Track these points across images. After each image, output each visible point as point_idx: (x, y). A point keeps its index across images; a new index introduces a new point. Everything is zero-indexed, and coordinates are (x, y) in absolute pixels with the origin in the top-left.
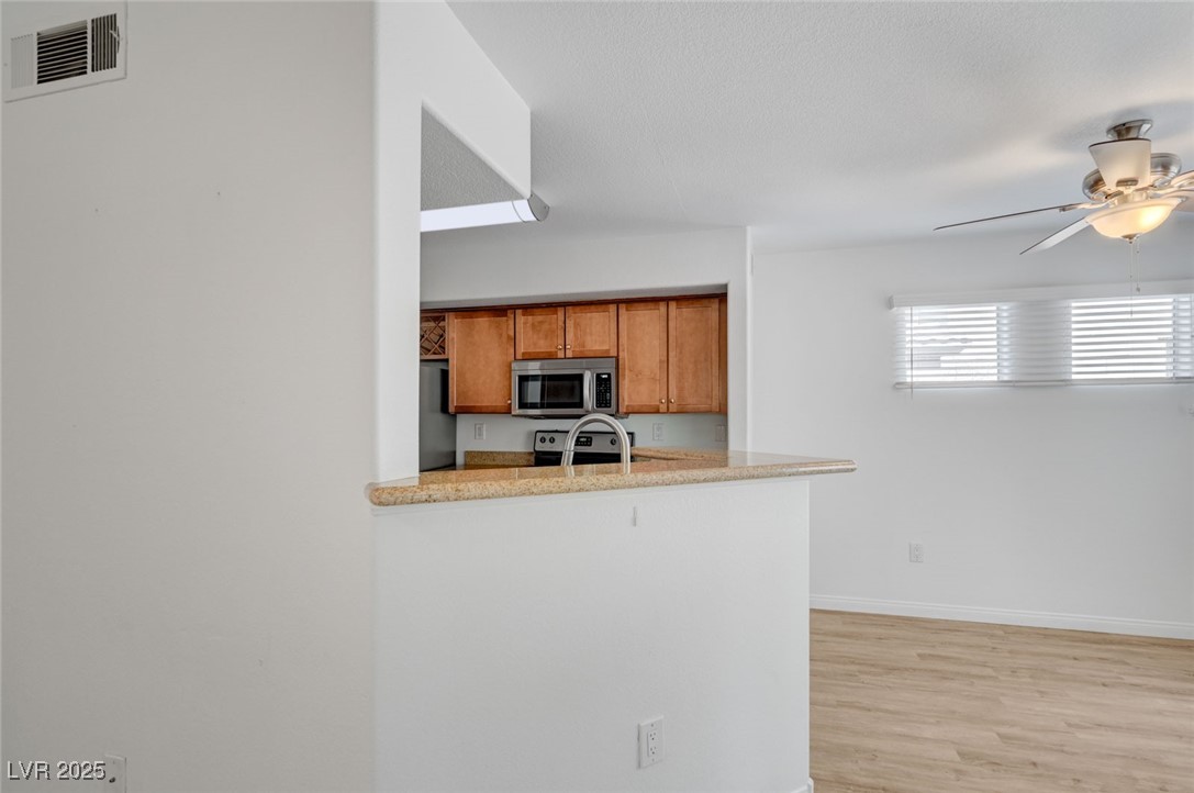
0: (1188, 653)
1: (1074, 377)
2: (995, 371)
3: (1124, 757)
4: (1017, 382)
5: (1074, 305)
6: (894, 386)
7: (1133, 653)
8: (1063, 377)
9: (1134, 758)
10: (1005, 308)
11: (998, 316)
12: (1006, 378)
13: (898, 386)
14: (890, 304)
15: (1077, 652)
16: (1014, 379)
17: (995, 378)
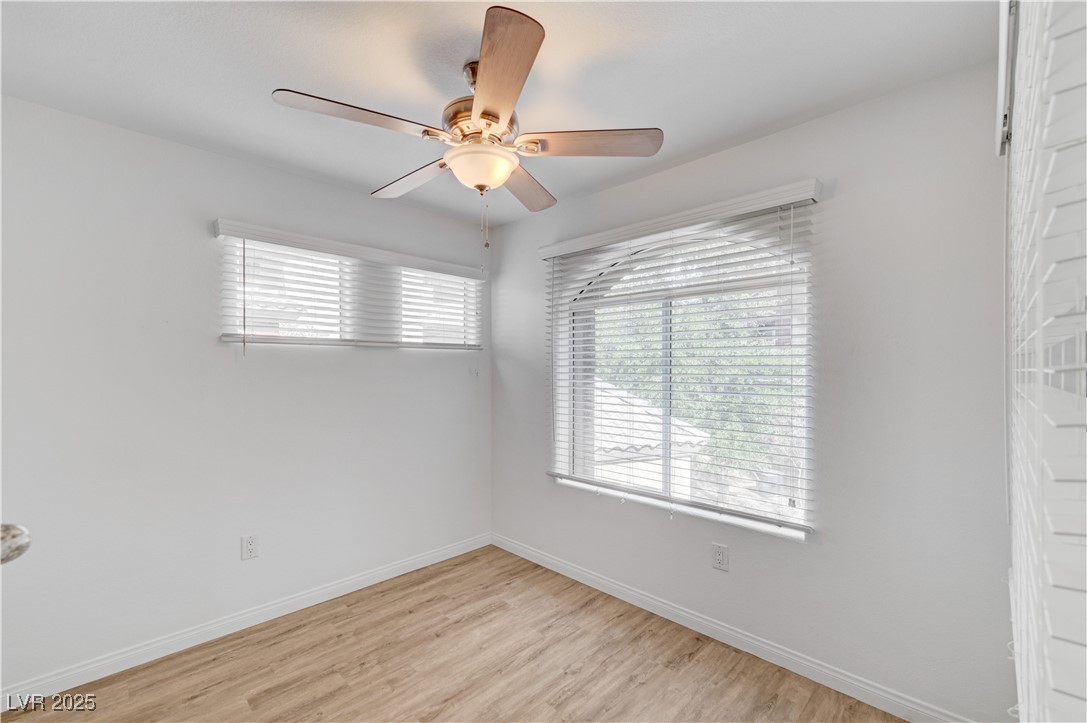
0: (476, 565)
1: (404, 340)
2: (337, 329)
3: (376, 650)
4: (359, 341)
5: (404, 272)
6: (220, 338)
7: (447, 582)
8: (396, 340)
9: (382, 647)
10: (347, 263)
11: (340, 270)
12: (348, 337)
13: (226, 339)
14: (214, 230)
15: (410, 602)
16: (355, 338)
17: (337, 336)
